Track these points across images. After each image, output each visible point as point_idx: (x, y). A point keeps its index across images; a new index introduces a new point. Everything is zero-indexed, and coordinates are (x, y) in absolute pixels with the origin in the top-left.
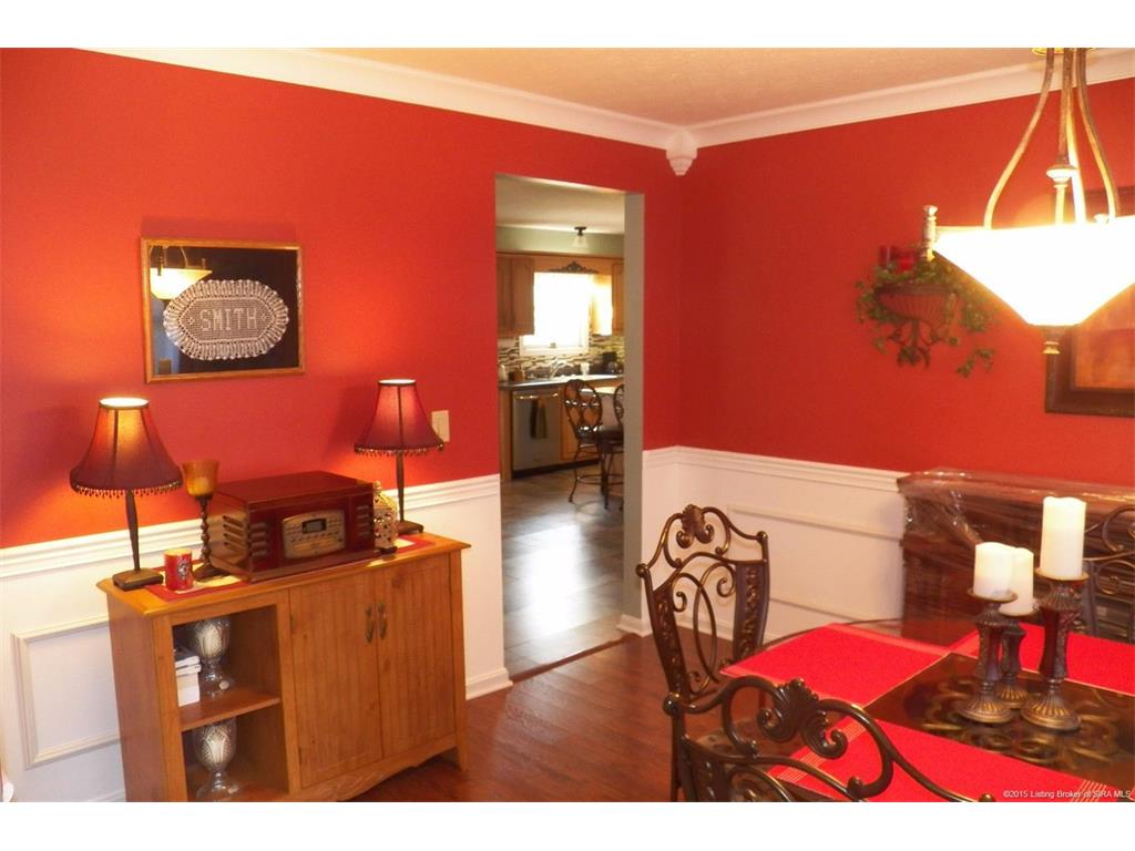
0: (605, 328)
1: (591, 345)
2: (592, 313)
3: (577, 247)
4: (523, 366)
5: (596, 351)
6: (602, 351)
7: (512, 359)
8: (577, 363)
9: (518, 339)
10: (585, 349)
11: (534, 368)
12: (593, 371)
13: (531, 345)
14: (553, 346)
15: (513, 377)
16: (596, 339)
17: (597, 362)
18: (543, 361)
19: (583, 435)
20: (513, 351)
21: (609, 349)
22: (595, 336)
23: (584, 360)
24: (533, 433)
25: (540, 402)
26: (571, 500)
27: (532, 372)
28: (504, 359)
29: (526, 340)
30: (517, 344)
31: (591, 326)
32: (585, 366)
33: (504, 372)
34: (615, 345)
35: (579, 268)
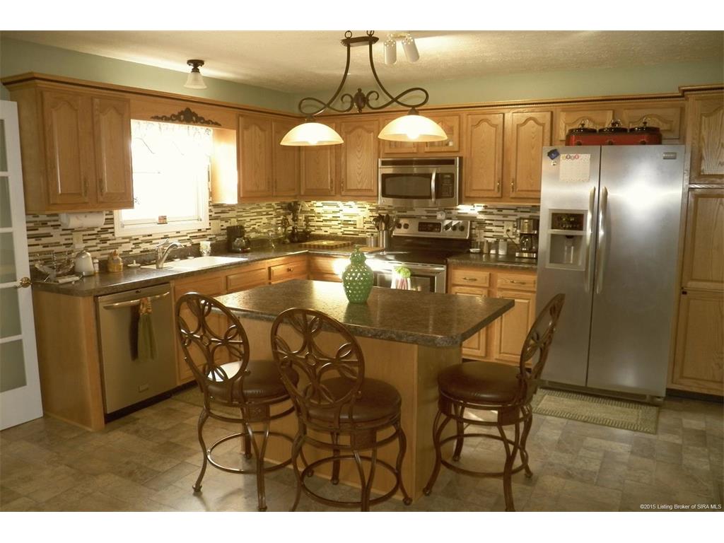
0: (229, 195)
1: (211, 218)
2: (212, 177)
3: (191, 88)
4: (120, 251)
5: (217, 226)
6: (226, 225)
7: (104, 241)
8: (195, 241)
9: (111, 213)
10: (204, 224)
11: (136, 251)
12: (216, 251)
13: (130, 221)
14: (163, 220)
15: (104, 266)
16: (218, 210)
17: (219, 238)
18: (150, 242)
19: (212, 388)
20: (104, 230)
21: (234, 223)
22: (216, 206)
23: (204, 236)
24: (135, 354)
26: (197, 491)
27: (135, 257)
28: (94, 243)
29: (123, 215)
30: (110, 221)
31: (211, 194)
32: (205, 245)
33: (89, 263)
34: (242, 216)
35: (194, 118)
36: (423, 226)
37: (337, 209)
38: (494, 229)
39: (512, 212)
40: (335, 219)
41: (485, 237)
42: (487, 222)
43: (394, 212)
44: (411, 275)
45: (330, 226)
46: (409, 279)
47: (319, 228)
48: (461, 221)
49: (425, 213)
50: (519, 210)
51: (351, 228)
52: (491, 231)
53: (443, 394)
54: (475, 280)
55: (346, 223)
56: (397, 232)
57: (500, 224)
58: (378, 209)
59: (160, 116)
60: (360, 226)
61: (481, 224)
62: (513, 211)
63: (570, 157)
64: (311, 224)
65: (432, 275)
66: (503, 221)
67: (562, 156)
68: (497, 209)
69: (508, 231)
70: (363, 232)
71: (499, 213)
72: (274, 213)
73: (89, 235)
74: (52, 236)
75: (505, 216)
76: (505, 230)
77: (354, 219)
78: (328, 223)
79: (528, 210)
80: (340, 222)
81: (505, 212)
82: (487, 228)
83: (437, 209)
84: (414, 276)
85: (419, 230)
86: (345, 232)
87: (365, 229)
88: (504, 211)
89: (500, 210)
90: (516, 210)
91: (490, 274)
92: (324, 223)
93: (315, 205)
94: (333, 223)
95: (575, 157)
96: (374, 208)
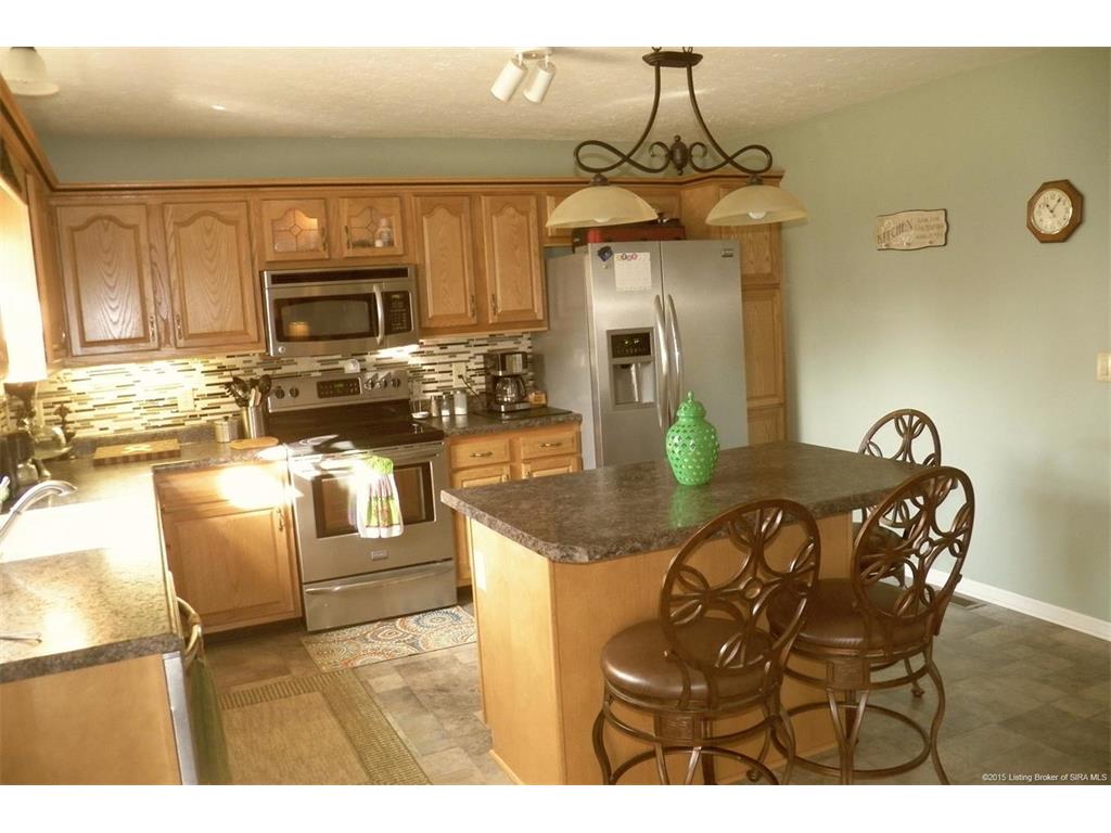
36: (325, 388)
37: (129, 380)
38: (437, 377)
39: (462, 348)
40: (124, 399)
41: (425, 392)
42: (424, 367)
43: (255, 371)
44: (395, 468)
45: (113, 417)
46: (391, 476)
47: (86, 424)
48: (392, 371)
49: (318, 366)
50: (471, 343)
51: (166, 413)
52: (433, 381)
55: (153, 405)
57: (446, 367)
60: (186, 405)
61: (416, 372)
62: (463, 346)
63: (626, 257)
64: (69, 418)
66: (450, 363)
67: (617, 256)
68: (439, 345)
69: (460, 377)
70: (193, 417)
71: (443, 351)
75: (453, 355)
76: (454, 377)
77: (170, 394)
78: (108, 411)
79: (485, 342)
80: (137, 405)
81: (451, 349)
82: (425, 377)
83: (339, 357)
85: (320, 396)
86: (153, 424)
87: (198, 411)
88: (449, 347)
89: (443, 346)
90: (467, 344)
91: (510, 441)
92: (98, 412)
93: (68, 377)
94: (119, 409)
95: (632, 257)
96: (215, 368)
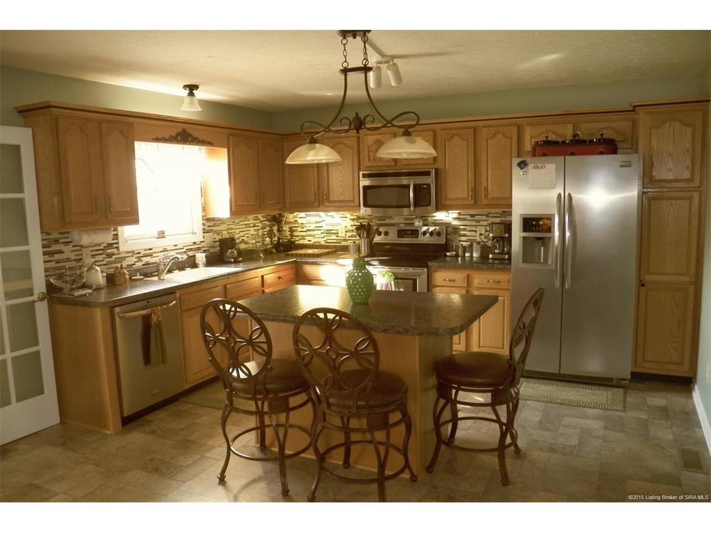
0: (222, 208)
1: (205, 231)
2: (204, 193)
3: (188, 110)
4: (125, 264)
5: (210, 238)
6: (218, 238)
7: (110, 256)
8: (191, 253)
9: (116, 230)
10: (199, 237)
11: (139, 264)
12: (210, 262)
13: (131, 237)
14: (161, 235)
15: (111, 280)
16: (210, 223)
17: (211, 250)
18: (150, 255)
19: (235, 384)
20: (110, 246)
21: (226, 235)
22: (209, 220)
23: (199, 249)
24: (147, 360)
25: (154, 318)
27: (138, 270)
28: (100, 258)
29: (126, 231)
30: (116, 237)
31: (204, 209)
32: (201, 257)
33: (99, 277)
34: (231, 229)
35: (190, 139)
36: (401, 233)
37: (320, 220)
38: (468, 233)
39: (484, 217)
40: (318, 228)
41: (460, 241)
42: (461, 227)
43: (374, 220)
44: (395, 279)
45: (313, 236)
46: (393, 282)
47: (303, 238)
48: (437, 228)
49: (403, 221)
50: (490, 215)
51: (334, 237)
52: (465, 235)
53: (441, 381)
54: (454, 280)
55: (329, 232)
56: (377, 239)
57: (474, 228)
58: (359, 218)
59: (160, 137)
60: (342, 234)
61: (456, 230)
62: (485, 217)
63: (538, 167)
64: (295, 234)
65: (414, 277)
66: (476, 226)
67: (530, 166)
68: (470, 215)
69: (481, 235)
70: (345, 240)
71: (472, 218)
72: (260, 225)
73: (96, 250)
74: (63, 252)
75: (478, 221)
76: (478, 235)
77: (336, 228)
78: (311, 233)
79: (499, 215)
80: (322, 231)
81: (477, 217)
82: (461, 232)
83: (414, 217)
84: (397, 278)
85: (399, 237)
86: (328, 241)
87: (347, 238)
88: (476, 217)
89: (473, 216)
90: (487, 216)
91: (468, 275)
92: (308, 233)
93: (298, 216)
94: (316, 232)
95: (542, 167)
96: (355, 217)
